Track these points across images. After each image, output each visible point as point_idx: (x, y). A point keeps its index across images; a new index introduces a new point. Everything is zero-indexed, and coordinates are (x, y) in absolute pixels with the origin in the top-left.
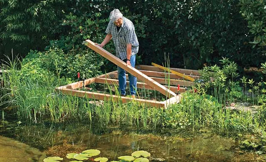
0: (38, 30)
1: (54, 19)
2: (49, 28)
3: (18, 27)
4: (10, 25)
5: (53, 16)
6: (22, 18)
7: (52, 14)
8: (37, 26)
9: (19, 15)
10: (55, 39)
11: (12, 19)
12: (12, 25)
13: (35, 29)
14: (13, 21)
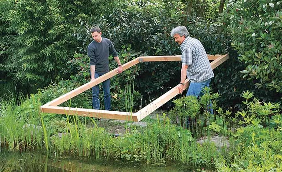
0: (51, 70)
1: (65, 59)
2: (62, 69)
3: (33, 66)
4: (25, 65)
5: (65, 56)
6: (37, 58)
7: (64, 54)
8: (50, 67)
9: (34, 55)
10: (66, 79)
11: (27, 59)
12: (27, 65)
13: (48, 69)
14: (28, 61)
